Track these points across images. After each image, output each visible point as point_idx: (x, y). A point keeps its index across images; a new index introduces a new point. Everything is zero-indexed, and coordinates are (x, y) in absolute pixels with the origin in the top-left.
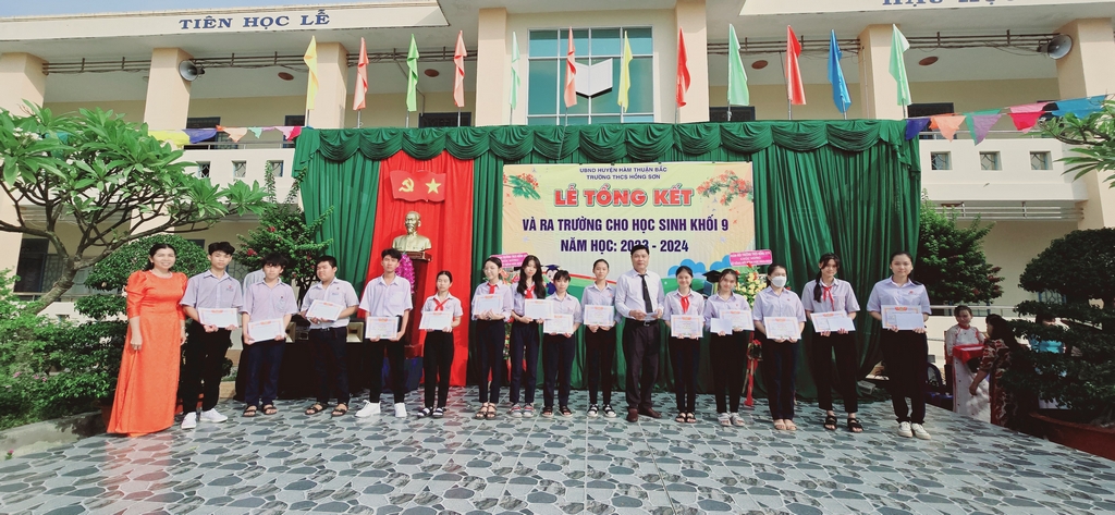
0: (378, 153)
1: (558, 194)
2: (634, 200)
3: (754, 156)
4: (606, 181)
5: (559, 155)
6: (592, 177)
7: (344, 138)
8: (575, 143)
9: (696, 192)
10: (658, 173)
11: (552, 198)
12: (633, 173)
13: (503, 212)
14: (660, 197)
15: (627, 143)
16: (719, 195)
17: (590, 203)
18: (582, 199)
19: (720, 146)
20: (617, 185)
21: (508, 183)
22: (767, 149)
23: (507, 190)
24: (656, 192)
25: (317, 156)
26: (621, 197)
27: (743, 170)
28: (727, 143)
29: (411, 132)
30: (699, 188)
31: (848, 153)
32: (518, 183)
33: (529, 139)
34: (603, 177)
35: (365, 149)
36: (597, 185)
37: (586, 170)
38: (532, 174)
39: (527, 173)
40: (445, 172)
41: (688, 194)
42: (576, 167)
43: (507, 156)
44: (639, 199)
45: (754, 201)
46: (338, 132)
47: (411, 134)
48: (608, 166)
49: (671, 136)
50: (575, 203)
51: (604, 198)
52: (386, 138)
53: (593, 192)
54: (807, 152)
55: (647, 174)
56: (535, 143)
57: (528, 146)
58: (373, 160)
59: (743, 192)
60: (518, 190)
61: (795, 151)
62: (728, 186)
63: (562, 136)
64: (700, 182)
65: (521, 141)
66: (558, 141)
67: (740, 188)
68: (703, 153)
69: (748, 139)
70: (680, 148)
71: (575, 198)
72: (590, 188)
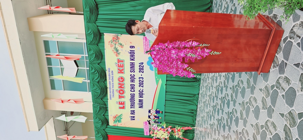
1: (120, 108)
2: (122, 81)
3: (101, 32)
4: (115, 91)
5: (105, 106)
6: (113, 96)
8: (99, 101)
9: (118, 57)
10: (111, 72)
11: (122, 110)
12: (111, 81)
13: (128, 126)
14: (121, 72)
15: (98, 82)
16: (119, 48)
17: (123, 97)
18: (122, 100)
19: (97, 45)
20: (116, 87)
21: (117, 124)
22: (97, 26)
23: (119, 125)
24: (119, 72)
26: (121, 86)
27: (108, 37)
28: (96, 43)
32: (117, 121)
34: (113, 92)
36: (117, 94)
37: (111, 98)
38: (113, 116)
39: (113, 118)
41: (119, 61)
42: (109, 101)
43: (106, 125)
44: (122, 79)
45: (121, 34)
48: (108, 90)
49: (94, 65)
50: (124, 102)
51: (121, 92)
54: (98, 9)
55: (111, 76)
56: (100, 115)
57: (101, 117)
59: (118, 38)
60: (119, 121)
61: (98, 14)
62: (115, 44)
63: (97, 105)
64: (114, 55)
65: (100, 119)
66: (99, 106)
67: (116, 39)
68: (101, 53)
69: (94, 34)
70: (100, 61)
71: (122, 102)
72: (118, 97)
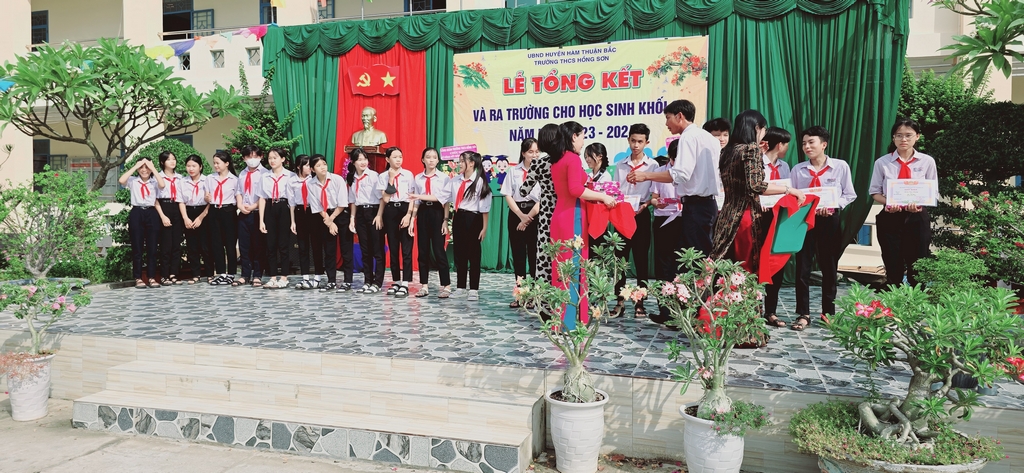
0: (337, 50)
1: (506, 82)
2: (581, 85)
3: (712, 29)
4: (553, 66)
5: (508, 40)
6: (539, 62)
7: (306, 35)
8: (523, 26)
9: (646, 73)
10: (606, 55)
11: (501, 86)
12: (581, 56)
13: (454, 103)
14: (608, 81)
15: (575, 23)
16: (671, 74)
17: (537, 89)
18: (529, 86)
19: (675, 19)
20: (564, 70)
21: (459, 73)
22: (726, 19)
23: (458, 80)
24: (605, 75)
25: (282, 54)
26: (568, 83)
27: (698, 45)
28: (682, 16)
29: (366, 25)
30: (649, 68)
31: (820, 19)
32: (468, 73)
33: (478, 25)
34: (551, 62)
35: (325, 45)
36: (544, 71)
37: (533, 56)
38: (481, 63)
39: (476, 62)
40: (399, 64)
41: (637, 75)
42: (525, 52)
43: (456, 45)
44: (586, 83)
45: (708, 79)
46: (299, 28)
47: (366, 27)
48: (556, 49)
49: (623, 11)
50: (523, 90)
51: (551, 83)
52: (343, 33)
53: (541, 79)
54: (772, 20)
55: (595, 56)
56: (484, 30)
57: (478, 32)
58: (333, 56)
59: (697, 70)
60: (468, 79)
61: (757, 20)
62: (681, 64)
63: (510, 20)
64: (651, 61)
65: (470, 28)
66: (507, 26)
67: (694, 66)
68: (656, 29)
69: (705, 10)
70: (632, 24)
71: (522, 85)
72: (538, 74)
